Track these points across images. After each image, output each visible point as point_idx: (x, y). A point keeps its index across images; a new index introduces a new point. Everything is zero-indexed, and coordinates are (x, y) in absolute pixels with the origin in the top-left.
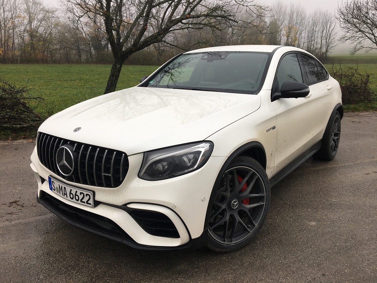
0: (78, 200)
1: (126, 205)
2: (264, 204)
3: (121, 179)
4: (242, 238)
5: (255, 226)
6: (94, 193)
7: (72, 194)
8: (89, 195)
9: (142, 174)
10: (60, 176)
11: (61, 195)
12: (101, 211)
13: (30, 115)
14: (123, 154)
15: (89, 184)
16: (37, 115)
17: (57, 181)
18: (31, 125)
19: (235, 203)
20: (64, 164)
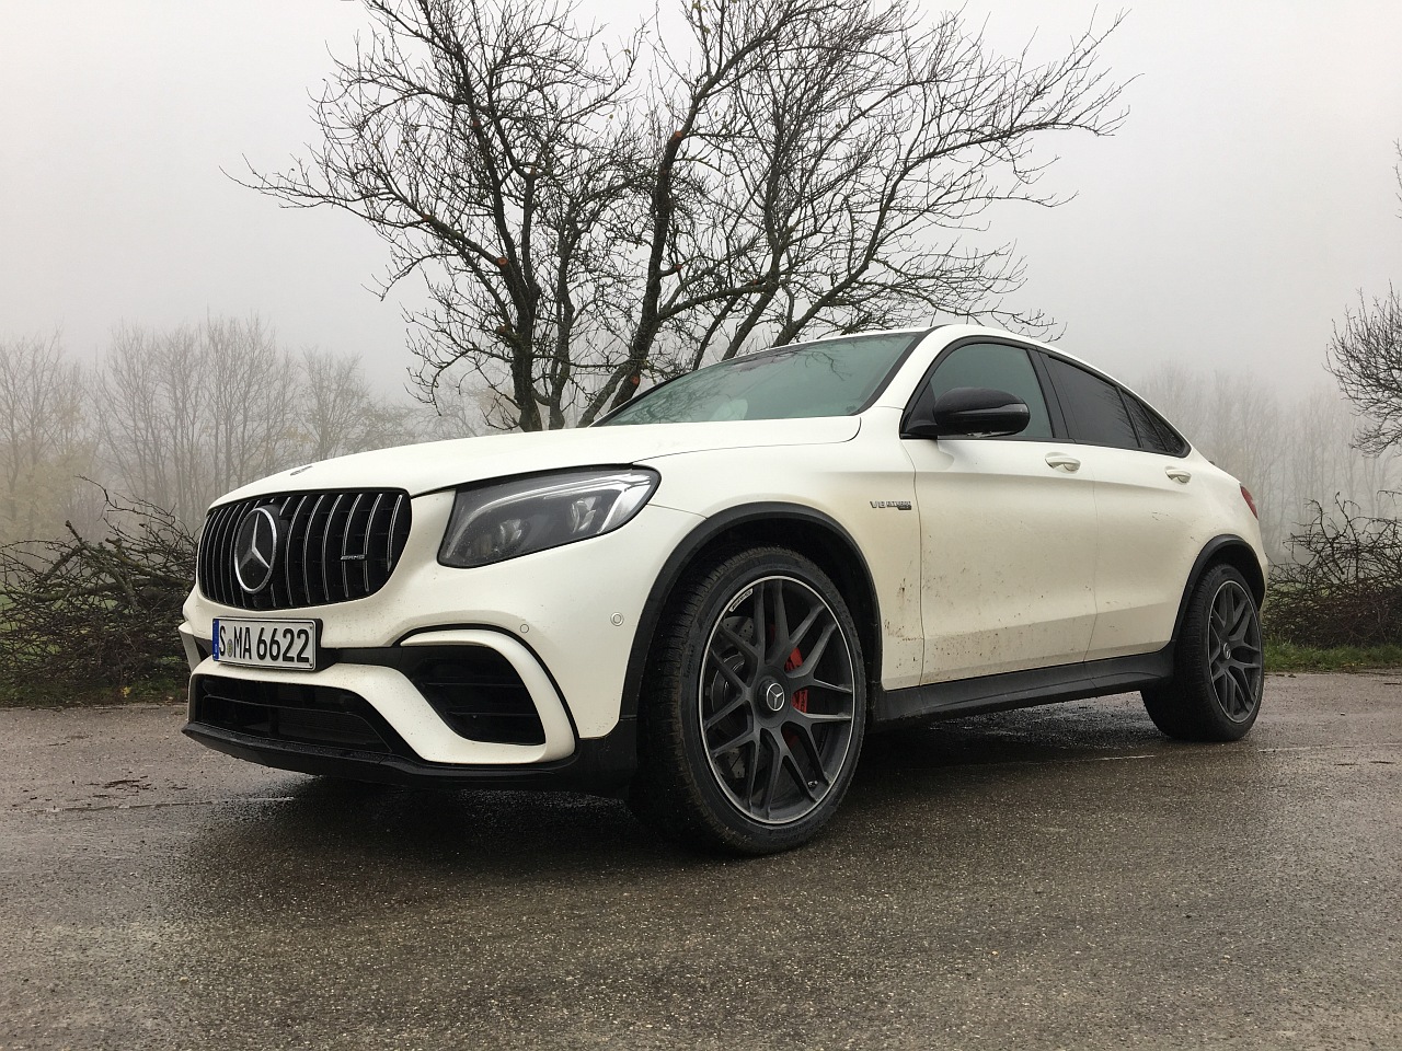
0: (277, 657)
1: (397, 644)
2: (850, 721)
3: (389, 565)
4: (793, 815)
5: (828, 785)
6: (319, 625)
7: (264, 642)
8: (305, 632)
9: (448, 555)
10: (243, 608)
11: (238, 660)
12: (334, 678)
14: (400, 496)
15: (309, 602)
17: (231, 621)
19: (776, 695)
20: (253, 560)
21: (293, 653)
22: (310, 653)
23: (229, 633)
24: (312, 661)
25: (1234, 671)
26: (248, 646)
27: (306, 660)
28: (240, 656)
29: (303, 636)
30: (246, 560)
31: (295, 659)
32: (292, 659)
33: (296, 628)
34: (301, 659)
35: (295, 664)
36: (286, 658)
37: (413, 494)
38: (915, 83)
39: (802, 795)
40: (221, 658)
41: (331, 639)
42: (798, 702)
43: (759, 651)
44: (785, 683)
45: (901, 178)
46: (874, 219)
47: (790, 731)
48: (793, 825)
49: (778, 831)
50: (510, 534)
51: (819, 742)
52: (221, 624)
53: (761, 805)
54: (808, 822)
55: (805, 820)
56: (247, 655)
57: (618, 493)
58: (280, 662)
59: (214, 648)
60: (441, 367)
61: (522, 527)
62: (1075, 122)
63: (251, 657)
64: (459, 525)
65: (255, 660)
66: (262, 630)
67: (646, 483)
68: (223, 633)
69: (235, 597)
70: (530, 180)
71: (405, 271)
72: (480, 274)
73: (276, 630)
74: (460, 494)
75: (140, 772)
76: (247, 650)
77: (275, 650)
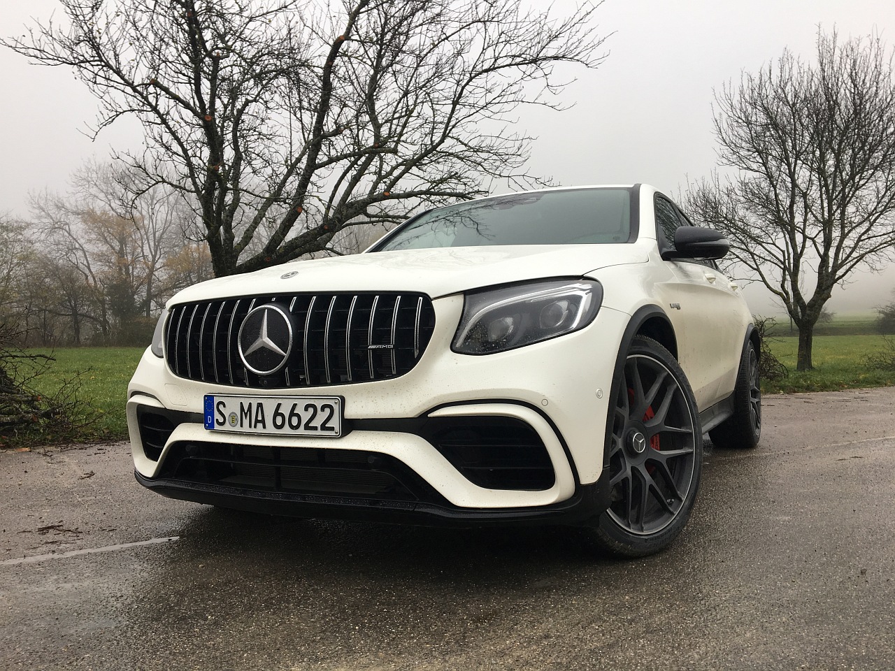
0: (297, 427)
1: (424, 415)
2: (692, 453)
3: (416, 354)
4: (658, 526)
5: (681, 501)
6: (343, 400)
7: (282, 415)
8: (330, 407)
9: (459, 344)
10: (243, 385)
11: (246, 429)
12: (359, 442)
13: (18, 397)
14: (420, 298)
15: (329, 381)
16: (33, 396)
17: (233, 398)
18: (22, 418)
19: (639, 440)
20: (263, 347)
21: (317, 422)
22: (335, 423)
23: (232, 407)
24: (337, 429)
25: (753, 403)
26: (260, 418)
27: (331, 429)
28: (250, 426)
29: (328, 411)
30: (256, 346)
31: (319, 428)
32: (315, 428)
33: (319, 404)
34: (324, 427)
35: (319, 432)
36: (307, 427)
37: (432, 297)
38: (479, 21)
39: (663, 510)
40: (217, 427)
41: (353, 411)
42: (655, 444)
44: (645, 432)
45: (467, 84)
46: (449, 109)
47: (652, 465)
48: (661, 533)
49: (652, 539)
50: (507, 328)
51: (671, 470)
52: (216, 400)
53: (637, 521)
54: (671, 529)
55: (668, 528)
56: (260, 425)
57: (580, 297)
58: (301, 431)
59: (205, 418)
60: (138, 193)
61: (514, 323)
62: (576, 58)
63: (264, 427)
64: (468, 321)
65: (271, 429)
66: (279, 405)
67: (591, 290)
68: (221, 407)
69: (240, 378)
70: (216, 60)
71: (110, 120)
72: (168, 127)
73: (295, 405)
74: (467, 297)
75: (49, 516)
76: (259, 421)
77: (295, 421)
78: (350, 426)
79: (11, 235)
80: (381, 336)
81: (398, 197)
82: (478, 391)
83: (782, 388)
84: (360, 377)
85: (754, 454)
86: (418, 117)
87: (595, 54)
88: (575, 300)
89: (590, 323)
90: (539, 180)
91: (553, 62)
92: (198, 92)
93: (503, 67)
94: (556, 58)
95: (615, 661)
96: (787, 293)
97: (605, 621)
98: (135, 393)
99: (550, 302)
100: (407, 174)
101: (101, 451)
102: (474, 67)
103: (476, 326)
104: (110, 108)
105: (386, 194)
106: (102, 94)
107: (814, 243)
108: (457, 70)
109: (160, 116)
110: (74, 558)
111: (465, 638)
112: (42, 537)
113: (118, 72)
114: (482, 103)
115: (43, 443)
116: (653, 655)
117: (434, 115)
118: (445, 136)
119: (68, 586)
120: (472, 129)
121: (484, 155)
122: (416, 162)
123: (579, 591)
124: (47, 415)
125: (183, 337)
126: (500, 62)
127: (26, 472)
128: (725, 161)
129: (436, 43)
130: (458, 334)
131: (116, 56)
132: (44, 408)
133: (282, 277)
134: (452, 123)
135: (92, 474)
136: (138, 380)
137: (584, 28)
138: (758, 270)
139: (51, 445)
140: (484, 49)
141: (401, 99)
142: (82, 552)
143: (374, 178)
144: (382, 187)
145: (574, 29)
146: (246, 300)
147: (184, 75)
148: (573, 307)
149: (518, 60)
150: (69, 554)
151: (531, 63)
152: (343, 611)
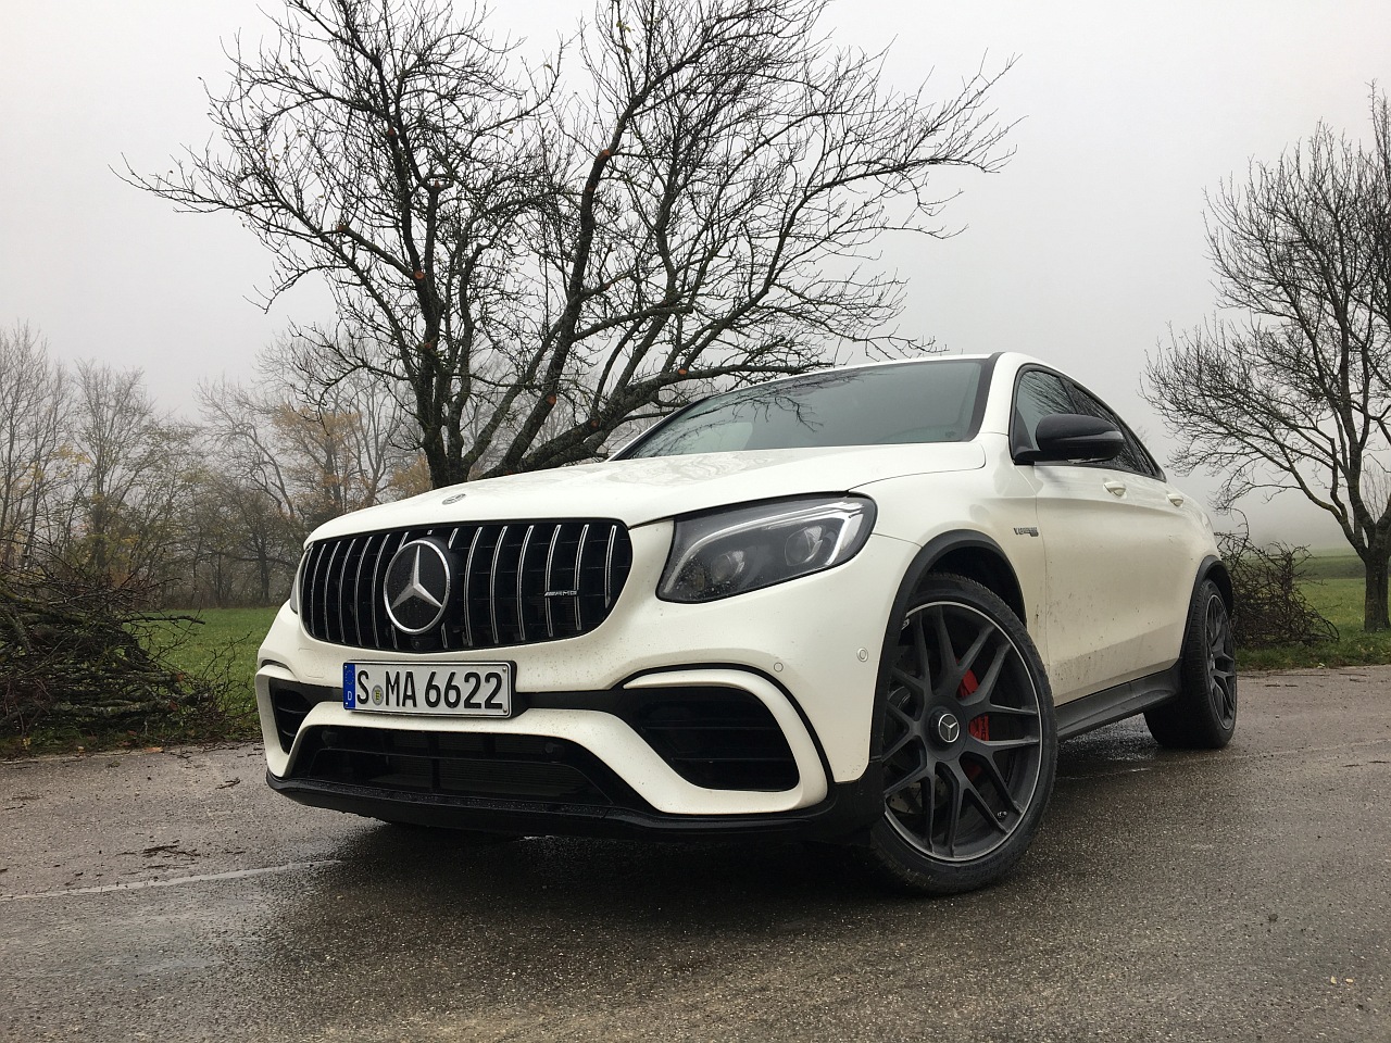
0: (456, 704)
1: (618, 686)
2: (1037, 744)
3: (608, 602)
4: (982, 849)
5: (1019, 814)
6: (514, 667)
7: (437, 688)
8: (497, 676)
9: (668, 588)
10: (392, 649)
11: (393, 708)
12: (534, 724)
13: (153, 676)
14: (614, 527)
15: (496, 642)
16: (173, 674)
17: (379, 664)
18: (155, 705)
19: (949, 725)
20: (413, 597)
21: (480, 698)
22: (503, 698)
23: (376, 679)
24: (505, 707)
25: (1218, 680)
26: (409, 693)
27: (499, 706)
28: (398, 704)
29: (494, 681)
30: (404, 597)
31: (483, 705)
32: (478, 706)
33: (483, 672)
34: (489, 704)
35: (483, 711)
36: (468, 704)
37: (628, 525)
38: (815, 114)
39: (990, 827)
40: (358, 706)
41: (526, 682)
42: (978, 730)
43: (924, 684)
44: (959, 713)
45: (801, 206)
46: (773, 244)
47: (970, 761)
48: (990, 857)
49: (967, 868)
50: (736, 564)
51: (1006, 772)
52: (358, 669)
53: (944, 841)
54: (1001, 855)
55: (996, 853)
56: (409, 702)
57: (840, 522)
58: (461, 710)
59: (343, 695)
60: (328, 384)
61: (745, 559)
62: (965, 159)
63: (415, 705)
64: (679, 557)
65: (423, 708)
66: (433, 674)
67: (862, 511)
68: (363, 678)
69: (387, 639)
70: (434, 192)
71: (290, 282)
72: (370, 288)
73: (453, 674)
74: (679, 524)
75: (162, 836)
76: (409, 697)
77: (452, 697)
78: (524, 702)
79: (173, 445)
80: (563, 580)
81: (699, 375)
82: (687, 653)
83: (1324, 659)
84: (536, 635)
85: (1218, 756)
86: (730, 257)
87: (994, 153)
88: (833, 526)
89: (853, 556)
90: (914, 343)
91: (928, 167)
92: (408, 238)
93: (855, 178)
94: (934, 161)
95: (840, 1020)
96: (1342, 507)
97: (855, 972)
98: (267, 662)
99: (798, 529)
100: (715, 343)
101: (257, 752)
102: (810, 182)
103: (689, 566)
104: (288, 265)
105: (683, 372)
106: (277, 247)
107: (1382, 425)
108: (787, 186)
109: (359, 273)
110: (183, 885)
111: (652, 987)
112: (146, 860)
113: (300, 215)
114: (823, 233)
115: (181, 741)
116: (898, 1014)
117: (753, 254)
118: (769, 282)
119: (161, 919)
120: (810, 272)
121: (830, 309)
122: (729, 322)
123: (840, 935)
124: (191, 701)
125: (320, 585)
126: (851, 171)
127: (149, 778)
128: (1229, 301)
129: (751, 150)
130: (665, 578)
131: (298, 191)
132: (189, 691)
133: (444, 503)
134: (780, 264)
135: (237, 782)
136: (271, 645)
137: (978, 114)
138: (1291, 469)
139: (192, 744)
140: (824, 154)
141: (700, 234)
142: (194, 879)
143: (670, 349)
144: (680, 360)
145: (961, 117)
146: (397, 533)
147: (387, 215)
148: (830, 535)
149: (877, 167)
150: (174, 882)
151: (893, 170)
152: (505, 954)
